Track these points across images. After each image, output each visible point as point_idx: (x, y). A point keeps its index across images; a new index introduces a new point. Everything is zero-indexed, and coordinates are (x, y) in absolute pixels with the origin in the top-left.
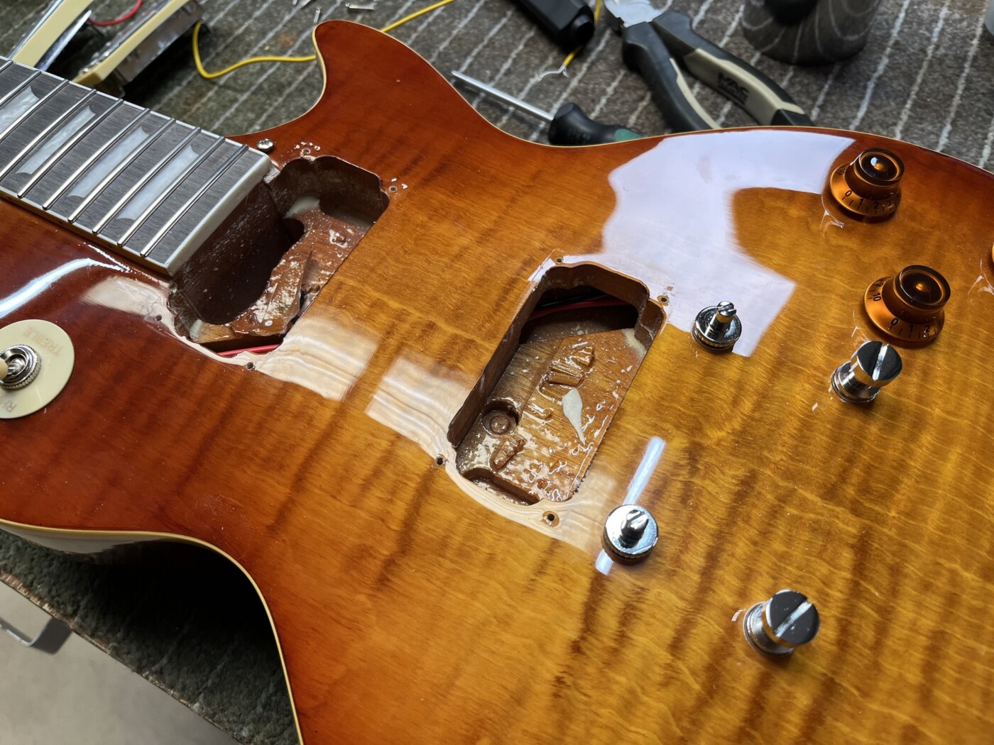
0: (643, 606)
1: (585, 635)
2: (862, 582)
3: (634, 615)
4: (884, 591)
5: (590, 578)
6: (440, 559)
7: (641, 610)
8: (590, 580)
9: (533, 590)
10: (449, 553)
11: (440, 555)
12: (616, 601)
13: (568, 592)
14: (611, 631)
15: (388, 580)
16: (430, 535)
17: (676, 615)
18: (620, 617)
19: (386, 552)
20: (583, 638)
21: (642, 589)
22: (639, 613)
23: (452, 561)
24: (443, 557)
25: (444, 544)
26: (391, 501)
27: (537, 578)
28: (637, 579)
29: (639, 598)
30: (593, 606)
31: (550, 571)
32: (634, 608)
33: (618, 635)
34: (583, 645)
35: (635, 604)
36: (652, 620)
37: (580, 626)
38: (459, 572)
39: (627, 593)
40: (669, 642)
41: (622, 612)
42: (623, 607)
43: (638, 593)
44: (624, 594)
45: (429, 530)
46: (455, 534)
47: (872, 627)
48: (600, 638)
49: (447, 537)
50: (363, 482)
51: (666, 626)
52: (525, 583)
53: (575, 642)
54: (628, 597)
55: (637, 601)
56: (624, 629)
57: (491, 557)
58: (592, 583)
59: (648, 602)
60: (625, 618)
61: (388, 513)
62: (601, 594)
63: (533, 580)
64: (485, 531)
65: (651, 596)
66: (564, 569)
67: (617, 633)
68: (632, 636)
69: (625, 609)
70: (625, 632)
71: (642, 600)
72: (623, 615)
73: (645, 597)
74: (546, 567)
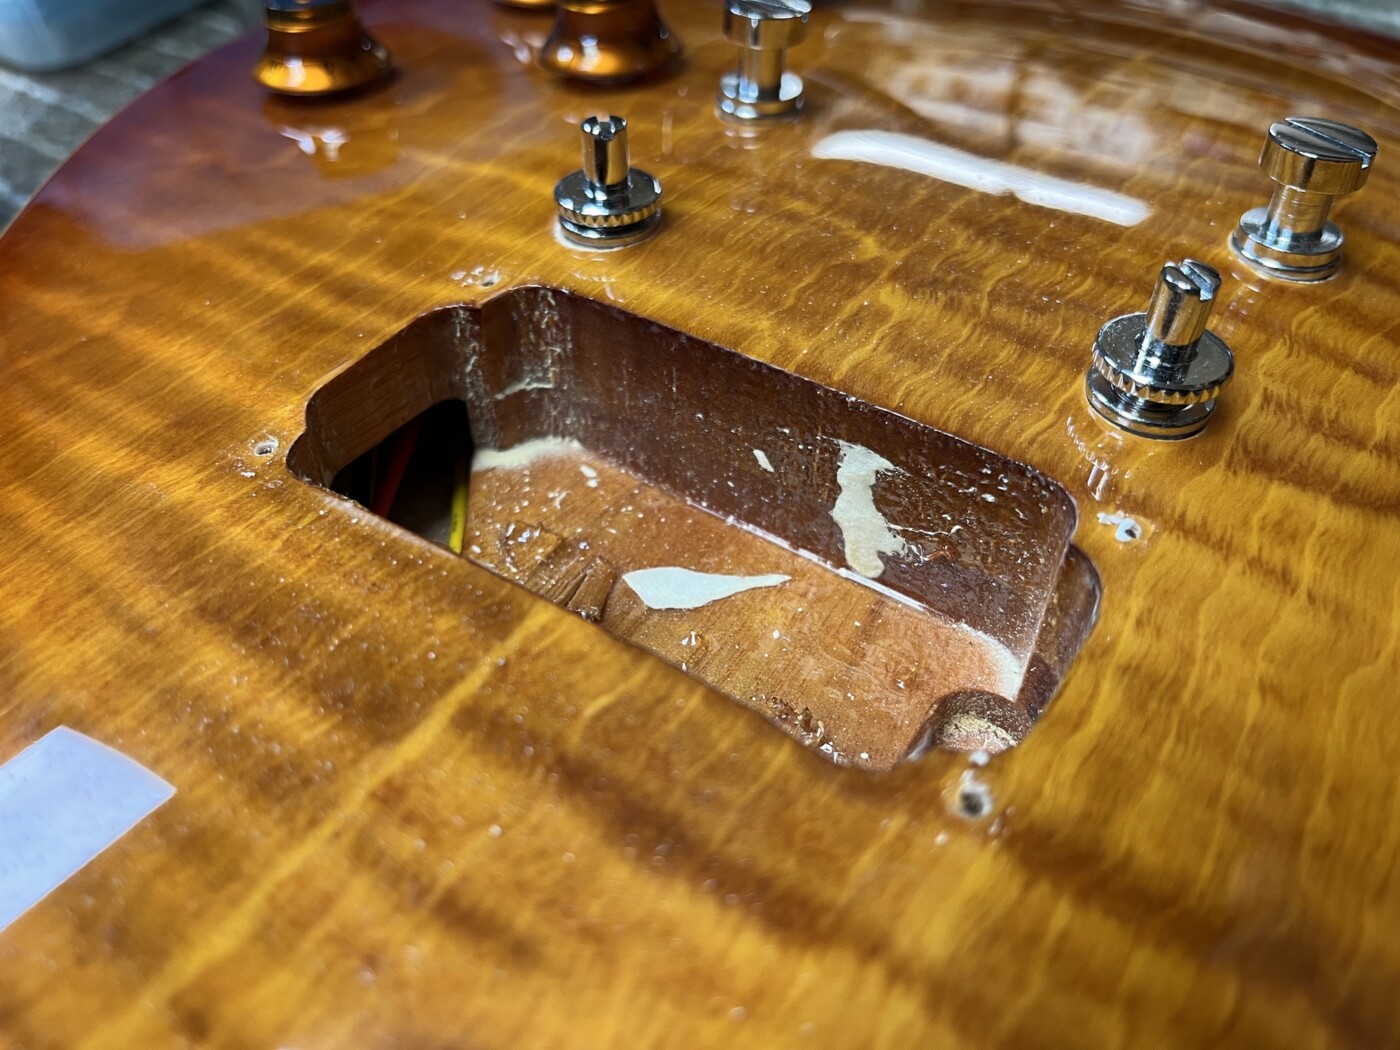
0: (1307, 403)
3: (1332, 422)
5: (1271, 480)
7: (1318, 410)
9: (1338, 607)
12: (1311, 446)
13: (1319, 529)
14: (1384, 465)
17: (1307, 360)
18: (1347, 445)
21: (1267, 399)
22: (1325, 413)
25: (1259, 828)
27: (1303, 589)
28: (1247, 403)
29: (1291, 407)
30: (1337, 487)
31: (1276, 556)
32: (1316, 419)
33: (1389, 459)
35: (1306, 417)
36: (1333, 397)
37: (1393, 520)
39: (1286, 424)
40: (1368, 383)
41: (1331, 439)
42: (1320, 436)
43: (1279, 406)
44: (1291, 430)
46: (1220, 787)
49: (1233, 814)
51: (1335, 379)
52: (1325, 617)
54: (1294, 423)
55: (1300, 411)
56: (1370, 443)
57: (1273, 693)
58: (1285, 480)
59: (1295, 394)
60: (1345, 437)
61: (1178, 1020)
62: (1304, 467)
63: (1311, 597)
64: (1197, 695)
65: (1280, 390)
66: (1262, 529)
67: (1384, 457)
68: (1379, 434)
69: (1324, 434)
70: (1376, 444)
71: (1293, 404)
72: (1339, 440)
73: (1284, 397)
74: (1267, 563)
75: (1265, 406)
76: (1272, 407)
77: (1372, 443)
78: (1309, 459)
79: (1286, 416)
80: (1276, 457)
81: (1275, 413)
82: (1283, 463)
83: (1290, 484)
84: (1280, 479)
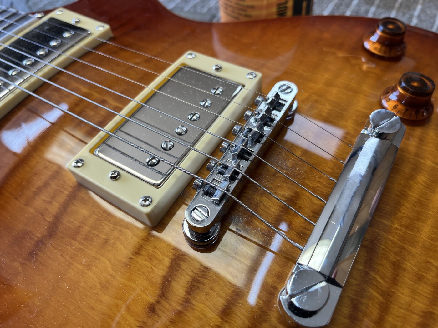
0: (206, 281)
1: (160, 299)
2: (371, 272)
3: (198, 287)
4: (387, 280)
5: (171, 259)
6: (73, 241)
7: (203, 284)
8: (170, 260)
9: (130, 265)
10: (79, 238)
11: (73, 239)
12: (186, 276)
13: (154, 268)
14: (179, 298)
15: (36, 254)
16: (70, 225)
17: (229, 289)
18: (188, 288)
19: (39, 236)
20: (158, 302)
22: (202, 286)
23: (80, 243)
24: (75, 240)
25: (77, 232)
26: (50, 203)
27: (134, 257)
29: (204, 275)
30: (169, 279)
31: (144, 253)
32: (199, 282)
33: (184, 301)
34: (157, 307)
35: (199, 279)
36: (210, 292)
37: (158, 292)
38: (83, 250)
39: (195, 271)
40: (220, 309)
41: (190, 284)
42: (191, 280)
43: (203, 271)
44: (193, 272)
45: (69, 222)
46: (86, 225)
47: (377, 306)
48: (170, 302)
49: (80, 227)
50: (36, 190)
51: (220, 296)
52: (125, 260)
53: (152, 304)
54: (196, 274)
55: (201, 277)
56: (189, 297)
57: (106, 241)
58: (171, 263)
59: (209, 279)
60: (191, 289)
61: (47, 210)
62: (176, 271)
63: (131, 259)
64: (106, 224)
66: (153, 252)
67: (183, 299)
68: (194, 302)
69: (192, 282)
70: (189, 299)
71: (205, 277)
72: (190, 286)
73: (208, 274)
74: (142, 250)
75: (203, 267)
76: (202, 269)
77: (189, 298)
78: (180, 273)
79: (199, 272)
80: (181, 263)
81: (200, 269)
82: (178, 265)
83: (170, 265)
84: (172, 262)
